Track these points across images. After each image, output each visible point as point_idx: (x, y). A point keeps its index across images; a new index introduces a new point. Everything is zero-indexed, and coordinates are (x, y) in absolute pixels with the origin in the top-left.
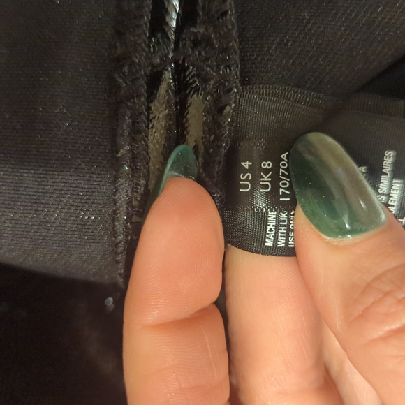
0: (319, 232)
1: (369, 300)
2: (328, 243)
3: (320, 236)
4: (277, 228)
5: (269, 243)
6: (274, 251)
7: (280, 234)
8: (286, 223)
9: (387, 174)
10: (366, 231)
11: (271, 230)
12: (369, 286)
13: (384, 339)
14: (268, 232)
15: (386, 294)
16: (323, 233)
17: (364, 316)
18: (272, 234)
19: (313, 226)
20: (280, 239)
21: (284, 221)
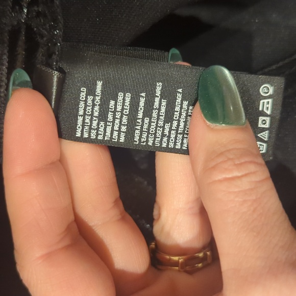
0: (205, 119)
1: (220, 160)
2: (208, 126)
3: (204, 121)
4: (83, 126)
5: (78, 134)
6: (81, 140)
7: (85, 130)
8: (89, 124)
9: (158, 97)
10: (231, 124)
11: (79, 127)
12: (222, 154)
13: (220, 181)
14: (77, 128)
15: (229, 159)
16: (207, 119)
17: (214, 168)
18: (80, 129)
19: (203, 115)
20: (85, 133)
21: (88, 123)
